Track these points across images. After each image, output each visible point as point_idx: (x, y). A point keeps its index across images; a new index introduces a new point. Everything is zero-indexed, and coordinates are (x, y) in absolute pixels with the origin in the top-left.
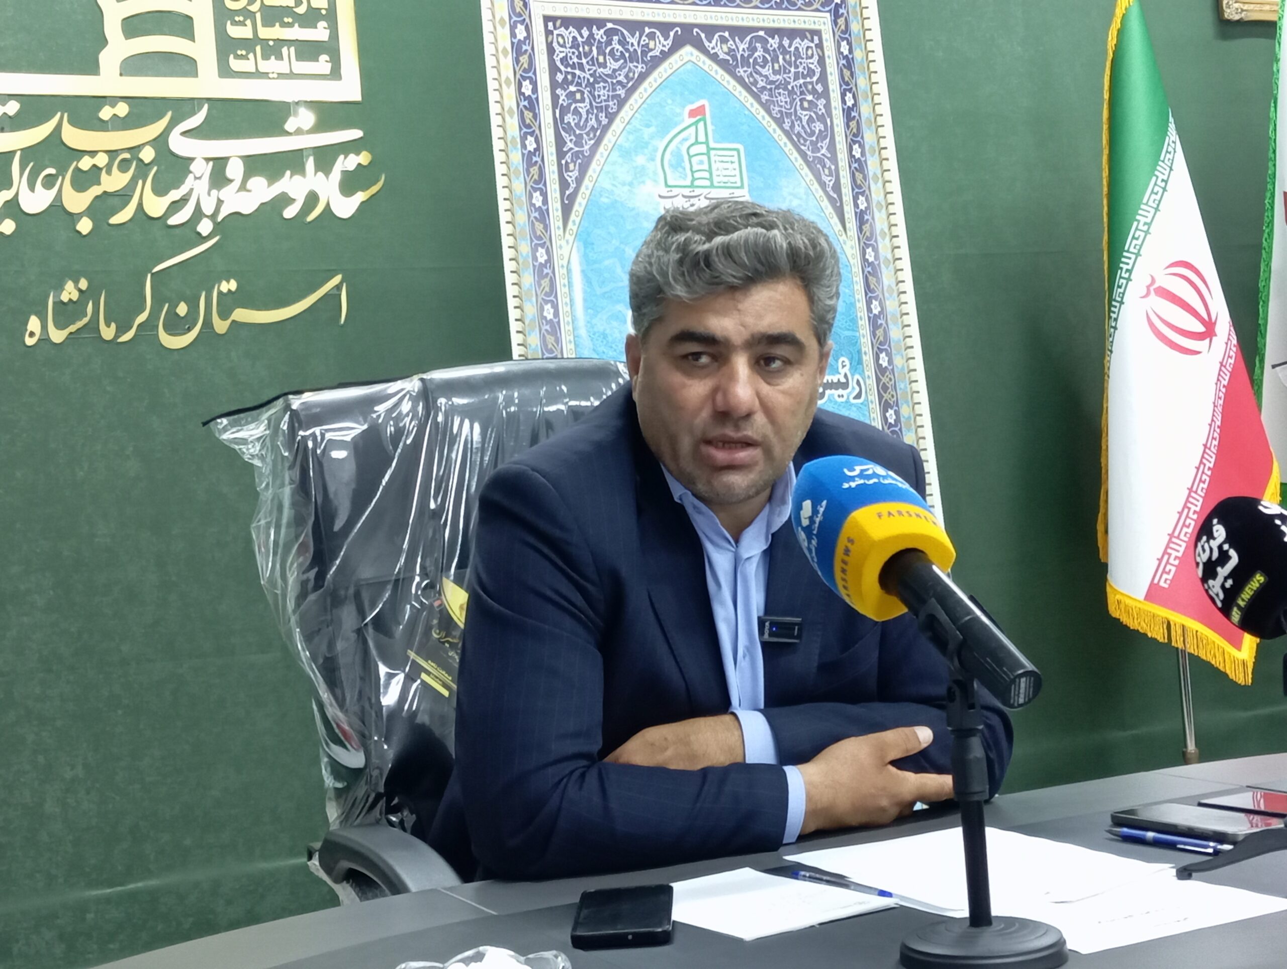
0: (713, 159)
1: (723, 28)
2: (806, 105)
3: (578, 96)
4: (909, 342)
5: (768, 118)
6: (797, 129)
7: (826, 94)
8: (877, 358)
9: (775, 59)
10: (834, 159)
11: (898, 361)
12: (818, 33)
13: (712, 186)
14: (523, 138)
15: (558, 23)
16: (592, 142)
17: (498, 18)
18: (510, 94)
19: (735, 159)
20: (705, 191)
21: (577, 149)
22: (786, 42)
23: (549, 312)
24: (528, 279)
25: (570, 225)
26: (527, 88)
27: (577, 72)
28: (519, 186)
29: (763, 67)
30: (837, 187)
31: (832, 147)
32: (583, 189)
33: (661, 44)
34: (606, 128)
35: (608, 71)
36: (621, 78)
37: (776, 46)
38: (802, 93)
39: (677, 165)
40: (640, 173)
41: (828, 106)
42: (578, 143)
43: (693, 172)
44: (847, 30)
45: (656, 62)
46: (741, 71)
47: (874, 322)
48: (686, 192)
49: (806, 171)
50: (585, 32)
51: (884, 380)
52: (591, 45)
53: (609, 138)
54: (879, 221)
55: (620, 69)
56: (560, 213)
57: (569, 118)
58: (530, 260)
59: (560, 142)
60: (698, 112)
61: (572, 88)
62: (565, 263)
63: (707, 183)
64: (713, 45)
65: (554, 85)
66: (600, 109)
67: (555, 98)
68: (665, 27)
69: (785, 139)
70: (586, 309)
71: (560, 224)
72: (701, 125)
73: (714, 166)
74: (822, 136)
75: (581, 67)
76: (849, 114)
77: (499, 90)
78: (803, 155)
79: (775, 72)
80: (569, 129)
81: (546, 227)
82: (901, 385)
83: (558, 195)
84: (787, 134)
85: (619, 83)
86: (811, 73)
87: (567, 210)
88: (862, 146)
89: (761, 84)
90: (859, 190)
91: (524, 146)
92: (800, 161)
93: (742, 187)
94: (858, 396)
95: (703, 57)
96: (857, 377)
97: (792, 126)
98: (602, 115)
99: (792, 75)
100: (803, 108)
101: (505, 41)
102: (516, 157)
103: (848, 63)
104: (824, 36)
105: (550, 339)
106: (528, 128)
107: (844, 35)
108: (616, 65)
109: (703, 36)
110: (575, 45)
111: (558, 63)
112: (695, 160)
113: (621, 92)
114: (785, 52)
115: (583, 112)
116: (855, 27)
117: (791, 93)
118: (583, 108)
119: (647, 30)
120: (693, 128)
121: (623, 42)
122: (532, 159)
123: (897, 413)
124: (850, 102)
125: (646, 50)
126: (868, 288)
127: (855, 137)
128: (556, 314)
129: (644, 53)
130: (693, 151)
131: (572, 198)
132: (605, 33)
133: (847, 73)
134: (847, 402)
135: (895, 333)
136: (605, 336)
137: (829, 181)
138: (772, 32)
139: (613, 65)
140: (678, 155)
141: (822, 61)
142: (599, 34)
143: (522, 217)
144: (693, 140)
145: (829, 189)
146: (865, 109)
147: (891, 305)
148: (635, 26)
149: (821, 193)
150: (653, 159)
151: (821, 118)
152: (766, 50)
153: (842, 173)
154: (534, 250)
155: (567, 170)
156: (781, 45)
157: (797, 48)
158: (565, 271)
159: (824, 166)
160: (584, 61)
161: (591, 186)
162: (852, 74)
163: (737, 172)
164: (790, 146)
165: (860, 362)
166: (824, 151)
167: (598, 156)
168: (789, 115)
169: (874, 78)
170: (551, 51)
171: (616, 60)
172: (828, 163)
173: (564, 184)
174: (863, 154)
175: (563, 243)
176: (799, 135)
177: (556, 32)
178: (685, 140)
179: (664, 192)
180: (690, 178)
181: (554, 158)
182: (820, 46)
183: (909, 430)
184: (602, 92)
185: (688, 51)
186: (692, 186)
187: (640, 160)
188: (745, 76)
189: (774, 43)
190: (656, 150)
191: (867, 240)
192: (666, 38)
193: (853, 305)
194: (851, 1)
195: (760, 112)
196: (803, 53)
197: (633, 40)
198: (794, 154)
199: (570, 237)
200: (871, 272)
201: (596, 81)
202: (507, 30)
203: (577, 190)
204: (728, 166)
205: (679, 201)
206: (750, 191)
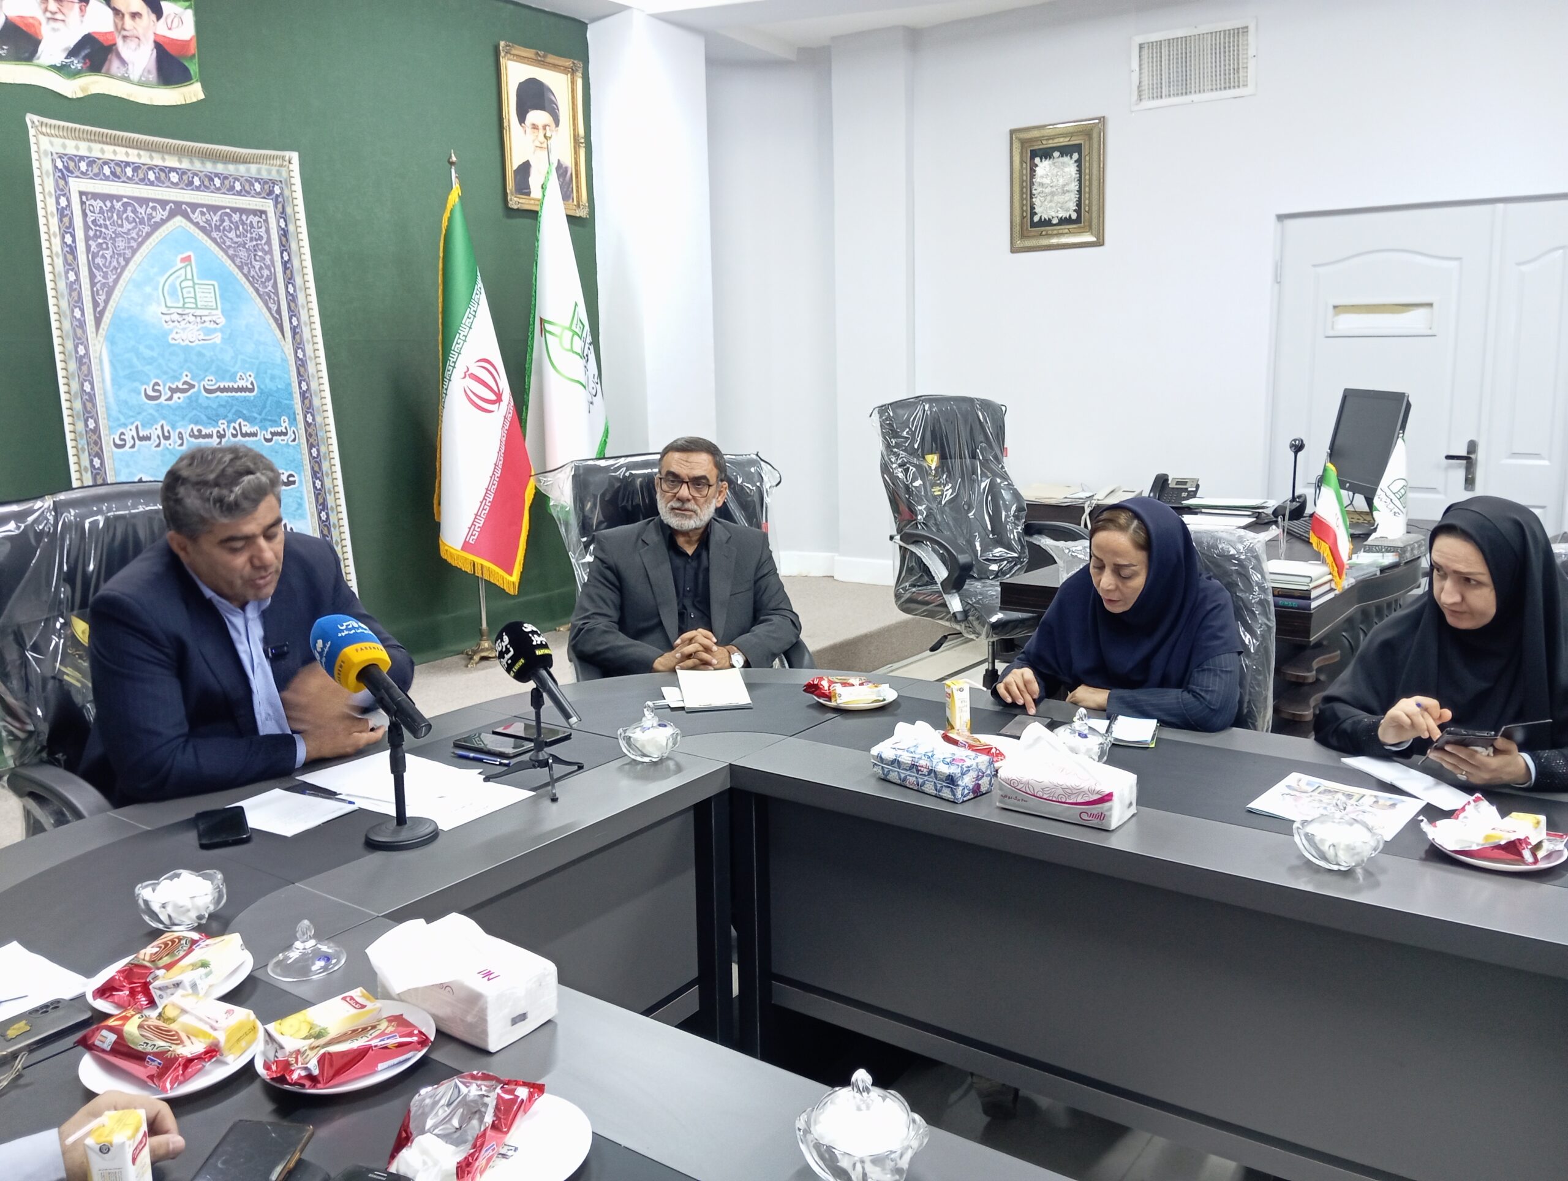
0: (197, 290)
1: (202, 206)
2: (258, 258)
3: (104, 246)
4: (325, 408)
5: (233, 265)
6: (252, 273)
7: (270, 252)
8: (305, 417)
9: (237, 228)
10: (277, 294)
11: (319, 419)
12: (263, 212)
13: (197, 308)
14: (67, 273)
15: (89, 197)
16: (115, 277)
17: (46, 191)
18: (56, 242)
19: (212, 291)
20: (192, 311)
21: (104, 281)
22: (244, 217)
23: (87, 387)
24: (73, 366)
25: (101, 330)
26: (68, 240)
27: (103, 230)
28: (64, 304)
29: (230, 232)
30: (279, 311)
31: (275, 286)
32: (109, 307)
33: (160, 214)
34: (124, 268)
35: (124, 230)
36: (134, 235)
37: (237, 219)
38: (255, 250)
39: (173, 293)
40: (148, 298)
41: (272, 260)
42: (105, 276)
43: (184, 299)
44: (284, 211)
45: (157, 226)
46: (214, 234)
47: (303, 395)
48: (180, 311)
49: (258, 300)
50: (108, 204)
51: (310, 430)
52: (112, 213)
53: (126, 275)
54: (306, 334)
55: (133, 229)
56: (93, 323)
57: (98, 260)
58: (73, 353)
59: (92, 276)
60: (187, 259)
61: (100, 241)
62: (98, 355)
63: (194, 306)
64: (196, 216)
65: (87, 238)
66: (119, 255)
67: (88, 247)
68: (163, 203)
69: (244, 279)
70: (113, 385)
71: (94, 330)
72: (189, 268)
73: (198, 295)
74: (268, 279)
75: (106, 227)
76: (286, 265)
77: (49, 240)
78: (257, 290)
79: (237, 236)
80: (98, 268)
81: (84, 332)
82: (320, 434)
83: (91, 311)
84: (245, 275)
85: (133, 238)
86: (260, 238)
87: (98, 322)
88: (294, 286)
89: (228, 243)
90: (293, 313)
91: (67, 278)
92: (255, 293)
93: (217, 309)
94: (294, 440)
95: (189, 224)
96: (293, 428)
97: (249, 272)
98: (121, 260)
99: (248, 239)
100: (256, 260)
101: (52, 207)
102: (62, 285)
103: (284, 234)
104: (269, 215)
105: (89, 405)
106: (71, 264)
107: (283, 215)
108: (130, 226)
109: (189, 210)
110: (101, 211)
111: (90, 224)
112: (185, 291)
113: (134, 244)
114: (243, 224)
115: (108, 257)
116: (289, 210)
117: (248, 250)
118: (108, 254)
119: (151, 204)
120: (183, 270)
121: (134, 211)
122: (74, 288)
123: (318, 451)
124: (286, 258)
125: (150, 217)
126: (299, 374)
127: (289, 280)
128: (93, 388)
129: (149, 219)
130: (184, 284)
131: (102, 313)
132: (123, 205)
133: (284, 239)
134: (287, 444)
135: (316, 402)
136: (126, 402)
137: (274, 308)
138: (235, 210)
139: (127, 226)
140: (173, 286)
141: (268, 231)
142: (118, 205)
143: (67, 325)
144: (183, 278)
145: (274, 312)
146: (296, 263)
147: (314, 385)
148: (143, 201)
149: (268, 314)
150: (156, 289)
151: (268, 267)
152: (231, 222)
153: (281, 303)
154: (76, 347)
155: (98, 294)
156: (241, 219)
157: (251, 222)
158: (98, 361)
159: (270, 298)
160: (108, 223)
161: (114, 305)
162: (287, 240)
163: (214, 299)
164: (247, 283)
165: (295, 419)
166: (270, 288)
167: (119, 286)
168: (247, 264)
169: (301, 243)
170: (85, 215)
171: (130, 223)
172: (272, 295)
173: (95, 304)
174: (295, 291)
175: (97, 342)
176: (253, 277)
177: (88, 203)
178: (178, 277)
179: (165, 311)
180: (182, 302)
181: (88, 286)
182: (266, 221)
183: (325, 460)
184: (121, 243)
185: (179, 220)
186: (184, 307)
187: (148, 289)
188: (218, 238)
189: (236, 217)
190: (159, 283)
191: (298, 345)
192: (164, 210)
193: (290, 384)
194: (287, 192)
195: (228, 262)
196: (255, 225)
197: (141, 210)
198: (251, 290)
199: (101, 339)
200: (301, 364)
201: (117, 236)
202: (53, 200)
203: (105, 308)
204: (207, 294)
205: (175, 317)
206: (223, 312)
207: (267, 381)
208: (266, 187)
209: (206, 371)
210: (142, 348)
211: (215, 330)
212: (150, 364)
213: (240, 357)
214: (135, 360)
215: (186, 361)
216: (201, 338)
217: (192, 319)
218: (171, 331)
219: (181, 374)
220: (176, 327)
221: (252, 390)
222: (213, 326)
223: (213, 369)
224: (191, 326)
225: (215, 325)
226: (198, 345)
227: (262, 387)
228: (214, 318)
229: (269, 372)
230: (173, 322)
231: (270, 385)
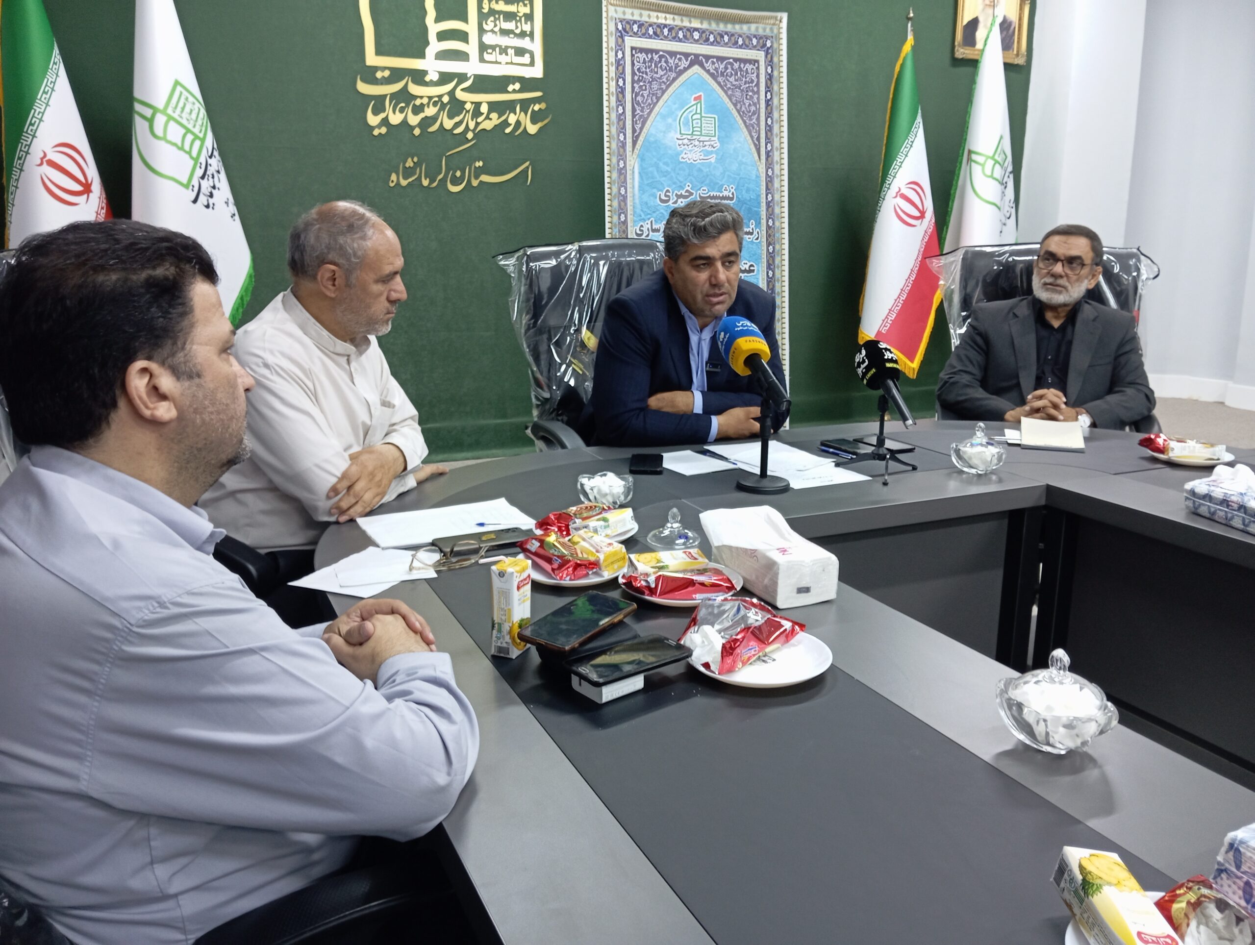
0: (703, 121)
1: (713, 57)
2: (748, 97)
3: (644, 88)
4: (783, 215)
5: (730, 103)
6: (743, 109)
7: (758, 92)
8: (767, 221)
9: (736, 74)
10: (758, 125)
11: (777, 224)
12: (757, 61)
13: (701, 135)
14: (617, 107)
15: (637, 51)
16: (649, 110)
17: (610, 47)
18: (613, 84)
19: (713, 122)
20: (698, 137)
21: (641, 114)
22: (742, 66)
23: (623, 191)
24: (615, 175)
25: (635, 150)
26: (621, 83)
27: (644, 76)
28: (614, 130)
29: (730, 77)
30: (758, 139)
31: (758, 119)
32: (642, 133)
33: (684, 63)
34: (655, 104)
35: (658, 76)
36: (664, 80)
37: (737, 67)
38: (747, 91)
39: (686, 124)
40: (669, 127)
41: (758, 99)
42: (642, 111)
43: (693, 128)
44: (771, 61)
45: (681, 73)
46: (720, 79)
47: (768, 205)
48: (689, 137)
49: (745, 130)
50: (650, 56)
51: (770, 232)
52: (652, 63)
53: (657, 109)
54: (776, 156)
55: (665, 75)
56: (631, 144)
57: (639, 98)
58: (616, 165)
59: (634, 110)
60: (698, 98)
61: (641, 84)
62: (632, 168)
63: (699, 133)
64: (708, 65)
65: (633, 82)
66: (653, 94)
67: (633, 88)
68: (686, 55)
69: (737, 114)
70: (640, 190)
71: (631, 149)
72: (699, 105)
73: (703, 125)
74: (754, 113)
75: (646, 74)
76: (768, 103)
77: (608, 83)
78: (745, 122)
79: (736, 80)
80: (638, 104)
81: (625, 151)
82: (777, 235)
83: (631, 135)
84: (738, 111)
85: (663, 82)
86: (752, 81)
87: (634, 143)
88: (772, 119)
89: (729, 86)
90: (768, 140)
91: (617, 111)
92: (743, 125)
93: (715, 136)
94: (757, 239)
95: (703, 71)
96: (758, 230)
97: (741, 108)
98: (654, 98)
99: (743, 82)
100: (746, 99)
101: (612, 59)
102: (614, 116)
103: (770, 78)
104: (760, 63)
105: (622, 204)
106: (621, 102)
107: (770, 63)
109: (704, 60)
110: (644, 62)
111: (636, 71)
112: (694, 122)
113: (664, 87)
114: (741, 70)
115: (645, 95)
116: (775, 59)
117: (742, 91)
118: (646, 93)
119: (678, 56)
120: (695, 107)
121: (666, 62)
122: (621, 118)
123: (774, 248)
124: (769, 97)
125: (677, 66)
126: (767, 188)
127: (769, 115)
128: (626, 192)
129: (676, 68)
130: (694, 117)
131: (638, 137)
132: (659, 57)
133: (769, 82)
134: (752, 241)
135: (777, 210)
136: (646, 203)
137: (755, 136)
138: (736, 60)
139: (661, 73)
140: (687, 119)
141: (758, 76)
142: (656, 57)
143: (614, 146)
144: (694, 112)
145: (755, 139)
146: (775, 101)
147: (777, 197)
148: (673, 54)
149: (751, 141)
150: (675, 120)
151: (755, 104)
152: (733, 69)
153: (761, 132)
154: (618, 162)
155: (636, 124)
156: (740, 67)
157: (747, 69)
158: (631, 172)
159: (753, 128)
160: (648, 70)
161: (646, 132)
162: (771, 83)
163: (713, 129)
164: (739, 117)
165: (760, 223)
166: (754, 121)
167: (650, 118)
168: (740, 102)
169: (782, 85)
170: (633, 64)
171: (663, 71)
172: (755, 126)
173: (634, 131)
174: (772, 123)
175: (632, 159)
176: (743, 112)
177: (636, 55)
178: (691, 112)
179: (679, 137)
180: (691, 131)
181: (631, 117)
182: (758, 68)
183: (778, 255)
184: (655, 86)
185: (696, 68)
186: (692, 134)
187: (670, 120)
188: (721, 81)
189: (736, 65)
190: (677, 116)
191: (769, 165)
192: (687, 60)
193: (759, 196)
194: (775, 46)
195: (727, 100)
196: (749, 71)
197: (671, 61)
198: (741, 122)
199: (635, 156)
200: (769, 180)
201: (652, 81)
202: (614, 53)
203: (640, 133)
204: (709, 125)
205: (686, 141)
206: (718, 139)
207: (744, 192)
208: (761, 41)
209: (702, 183)
210: (661, 164)
211: (712, 152)
212: (665, 176)
213: (727, 173)
214: (656, 173)
215: (689, 175)
216: (701, 157)
217: (697, 143)
218: (682, 152)
219: (685, 185)
220: (685, 149)
221: (732, 199)
222: (711, 149)
223: (707, 182)
224: (696, 149)
225: (712, 149)
226: (699, 163)
227: (740, 197)
228: (712, 143)
229: (746, 185)
230: (684, 145)
231: (746, 196)
